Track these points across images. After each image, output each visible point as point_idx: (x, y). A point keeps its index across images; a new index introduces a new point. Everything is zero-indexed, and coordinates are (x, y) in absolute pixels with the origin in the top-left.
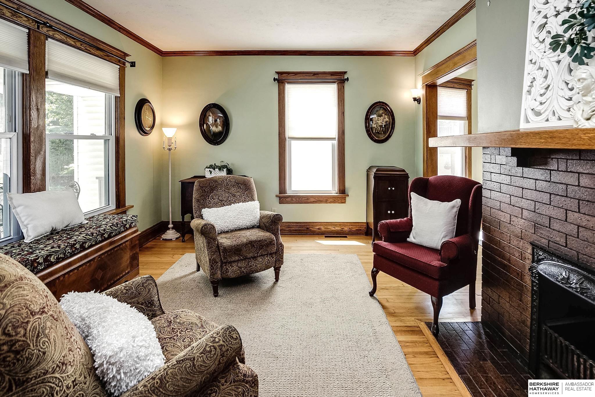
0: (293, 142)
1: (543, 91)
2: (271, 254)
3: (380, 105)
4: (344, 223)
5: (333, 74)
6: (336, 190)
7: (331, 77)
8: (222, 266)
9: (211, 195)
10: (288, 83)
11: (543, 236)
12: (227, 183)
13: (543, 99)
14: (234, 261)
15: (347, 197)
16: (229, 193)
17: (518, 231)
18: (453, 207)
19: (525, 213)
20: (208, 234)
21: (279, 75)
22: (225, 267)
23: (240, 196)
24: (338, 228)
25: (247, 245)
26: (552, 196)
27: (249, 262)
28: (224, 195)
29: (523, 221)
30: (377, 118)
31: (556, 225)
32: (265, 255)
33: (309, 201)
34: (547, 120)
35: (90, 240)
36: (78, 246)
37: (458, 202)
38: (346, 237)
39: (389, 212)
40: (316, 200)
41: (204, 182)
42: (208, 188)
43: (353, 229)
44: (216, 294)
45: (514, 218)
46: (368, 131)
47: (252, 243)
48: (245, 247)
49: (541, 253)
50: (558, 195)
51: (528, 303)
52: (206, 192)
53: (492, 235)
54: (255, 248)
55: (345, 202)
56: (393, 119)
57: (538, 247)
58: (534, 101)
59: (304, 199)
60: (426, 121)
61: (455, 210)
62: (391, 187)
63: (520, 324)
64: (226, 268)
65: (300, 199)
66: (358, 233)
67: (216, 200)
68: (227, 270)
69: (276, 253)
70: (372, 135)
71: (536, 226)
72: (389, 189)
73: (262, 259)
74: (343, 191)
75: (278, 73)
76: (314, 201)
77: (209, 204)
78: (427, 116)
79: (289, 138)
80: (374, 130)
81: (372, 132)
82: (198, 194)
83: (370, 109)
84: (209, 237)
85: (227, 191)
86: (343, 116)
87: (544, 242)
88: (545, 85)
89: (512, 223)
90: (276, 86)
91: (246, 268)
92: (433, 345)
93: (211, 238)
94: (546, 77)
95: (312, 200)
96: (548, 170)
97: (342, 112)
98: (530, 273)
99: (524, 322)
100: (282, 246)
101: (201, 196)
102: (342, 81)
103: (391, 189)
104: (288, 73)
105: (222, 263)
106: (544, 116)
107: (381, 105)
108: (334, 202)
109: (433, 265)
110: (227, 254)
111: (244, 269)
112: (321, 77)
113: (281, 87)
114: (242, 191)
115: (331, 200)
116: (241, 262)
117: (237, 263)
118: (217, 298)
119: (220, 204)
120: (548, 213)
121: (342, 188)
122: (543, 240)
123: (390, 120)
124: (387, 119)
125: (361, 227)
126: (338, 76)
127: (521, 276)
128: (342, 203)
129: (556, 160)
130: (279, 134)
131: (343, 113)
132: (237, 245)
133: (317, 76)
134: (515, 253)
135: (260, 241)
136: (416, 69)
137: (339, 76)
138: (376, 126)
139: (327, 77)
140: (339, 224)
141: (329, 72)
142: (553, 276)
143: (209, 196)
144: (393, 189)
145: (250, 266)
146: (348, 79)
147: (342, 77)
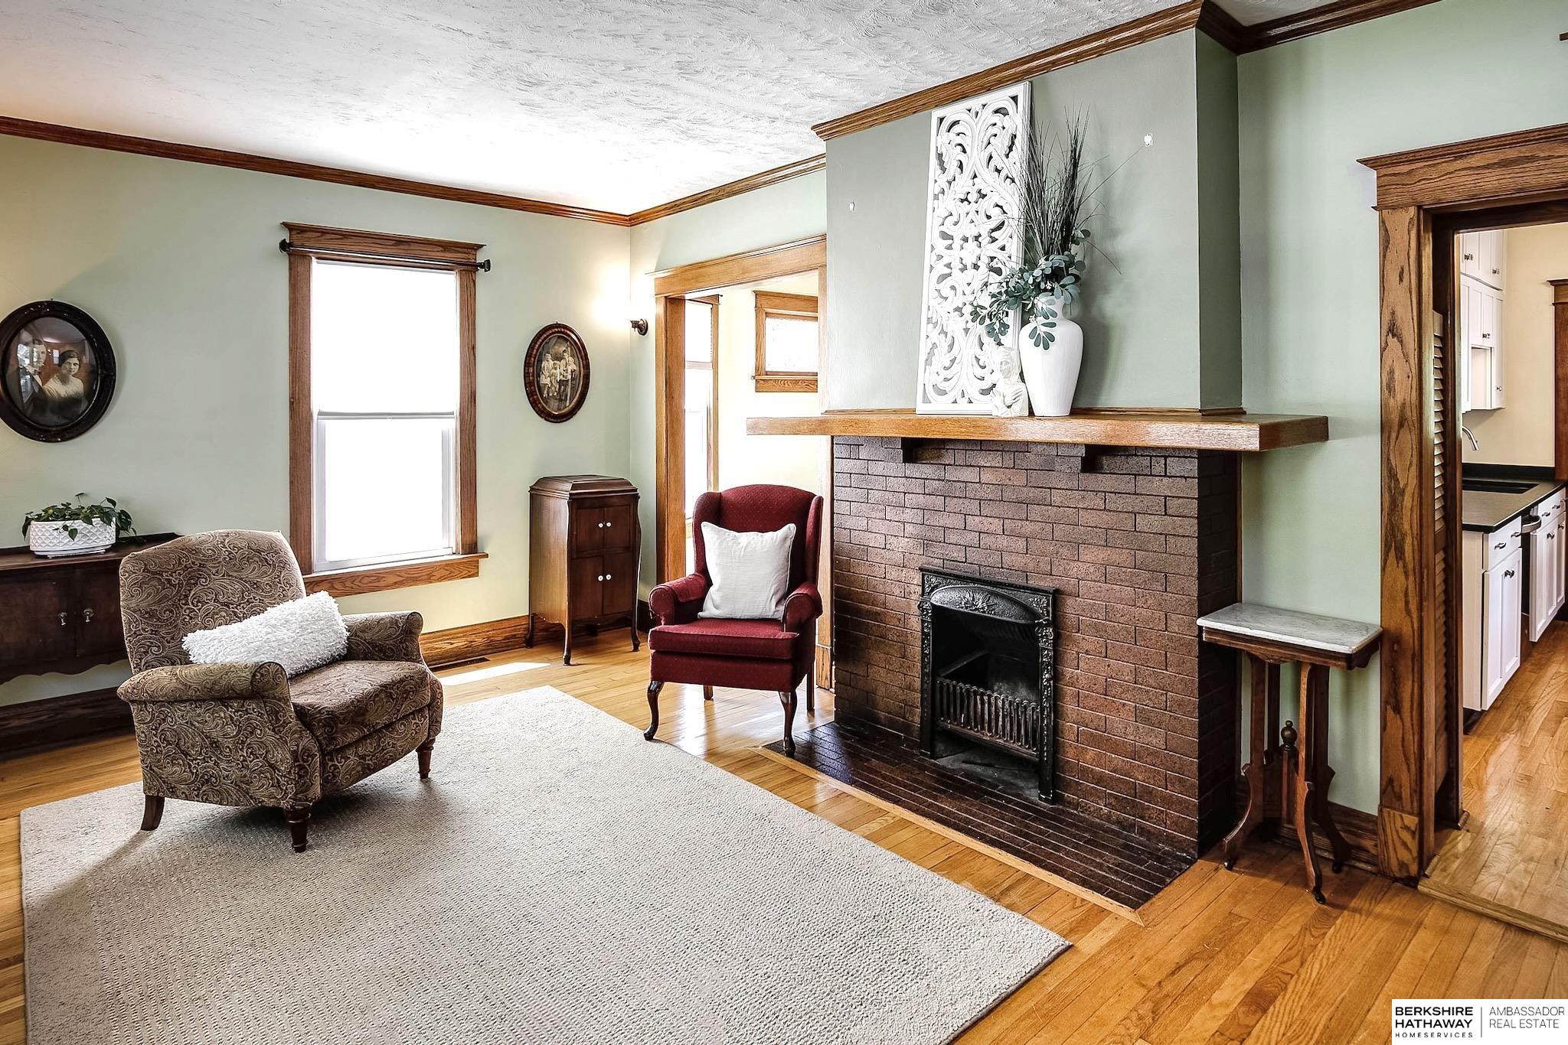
0: (330, 425)
1: (947, 364)
2: (421, 710)
3: (558, 332)
4: (474, 627)
5: (447, 246)
6: (453, 545)
7: (442, 254)
8: (323, 764)
9: (193, 593)
10: (318, 258)
11: (935, 556)
12: (231, 553)
13: (948, 374)
14: (350, 745)
15: (481, 561)
16: (241, 579)
17: (898, 557)
18: (785, 539)
19: (909, 528)
20: (271, 689)
21: (294, 232)
22: (330, 764)
23: (270, 586)
24: (459, 643)
25: (377, 695)
26: (948, 499)
27: (380, 738)
28: (229, 587)
29: (907, 540)
30: (553, 362)
31: (953, 538)
32: (410, 714)
33: (382, 583)
34: (955, 402)
37: (790, 529)
38: (484, 660)
39: (601, 578)
40: (401, 579)
41: (157, 557)
42: (180, 574)
43: (496, 639)
44: (300, 846)
45: (891, 540)
46: (530, 395)
47: (387, 688)
48: (374, 701)
49: (933, 580)
50: (955, 497)
51: (916, 656)
52: (175, 586)
53: (854, 573)
54: (393, 699)
55: (476, 574)
56: (587, 367)
57: (931, 572)
58: (936, 375)
59: (366, 580)
60: (666, 374)
61: (789, 543)
62: (605, 521)
63: (903, 691)
64: (333, 765)
65: (357, 582)
66: (508, 646)
67: (211, 605)
68: (335, 769)
69: (429, 706)
70: (540, 403)
71: (926, 543)
72: (601, 525)
73: (405, 725)
74: (471, 547)
75: (289, 227)
76: (396, 583)
77: (191, 618)
78: (666, 362)
79: (321, 413)
80: (545, 392)
81: (541, 395)
82: (149, 594)
83: (537, 340)
84: (274, 698)
85: (235, 574)
86: (472, 357)
87: (936, 564)
88: (951, 356)
89: (888, 546)
90: (282, 264)
91: (374, 756)
92: (796, 769)
93: (280, 700)
94: (951, 346)
95: (392, 579)
96: (942, 464)
97: (470, 347)
98: (918, 612)
99: (909, 688)
100: (440, 687)
101: (160, 601)
102: (470, 268)
103: (605, 526)
104: (323, 232)
105: (323, 754)
106: (950, 397)
107: (561, 332)
108: (450, 577)
109: (782, 639)
110: (337, 728)
111: (371, 759)
112: (416, 252)
113: (300, 269)
114: (273, 572)
115: (444, 573)
116: (364, 743)
117: (356, 748)
118: (303, 855)
119: (224, 614)
120: (942, 523)
121: (468, 539)
122: (937, 561)
123: (580, 367)
124: (572, 367)
125: (515, 630)
126: (459, 252)
127: (904, 620)
128: (469, 576)
129: (951, 451)
130: (291, 404)
131: (474, 348)
132: (358, 701)
133: (406, 247)
134: (894, 590)
135: (401, 681)
136: (634, 257)
137: (465, 253)
138: (551, 382)
139: (433, 254)
140: (463, 632)
141: (439, 241)
142: (954, 603)
143: (186, 596)
144: (609, 524)
145: (383, 750)
146: (487, 266)
147: (471, 257)
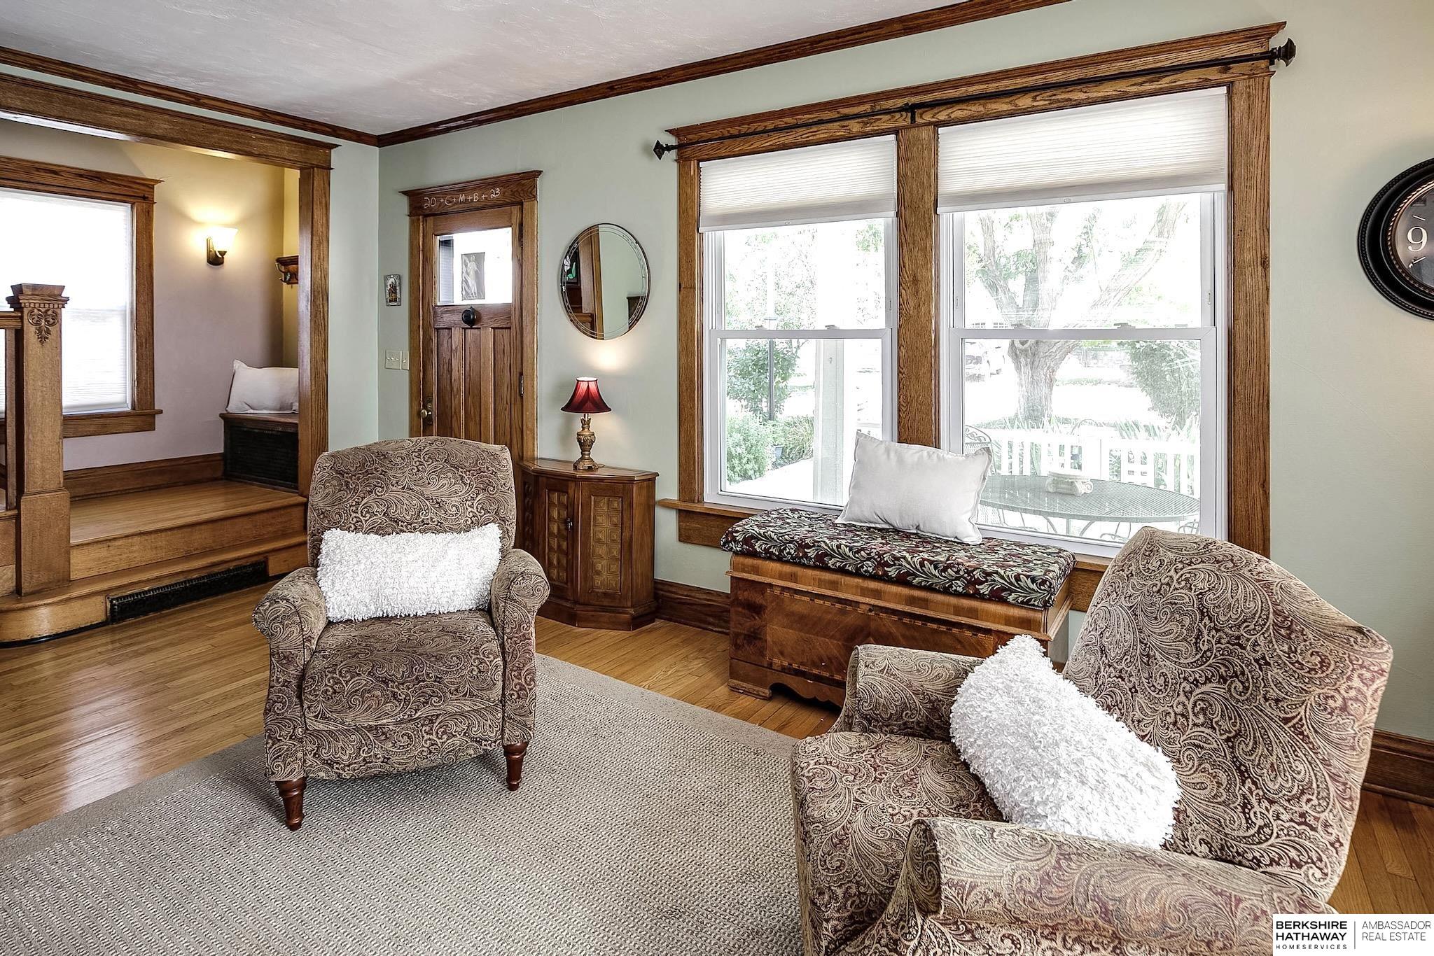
35: (844, 557)
36: (811, 553)
